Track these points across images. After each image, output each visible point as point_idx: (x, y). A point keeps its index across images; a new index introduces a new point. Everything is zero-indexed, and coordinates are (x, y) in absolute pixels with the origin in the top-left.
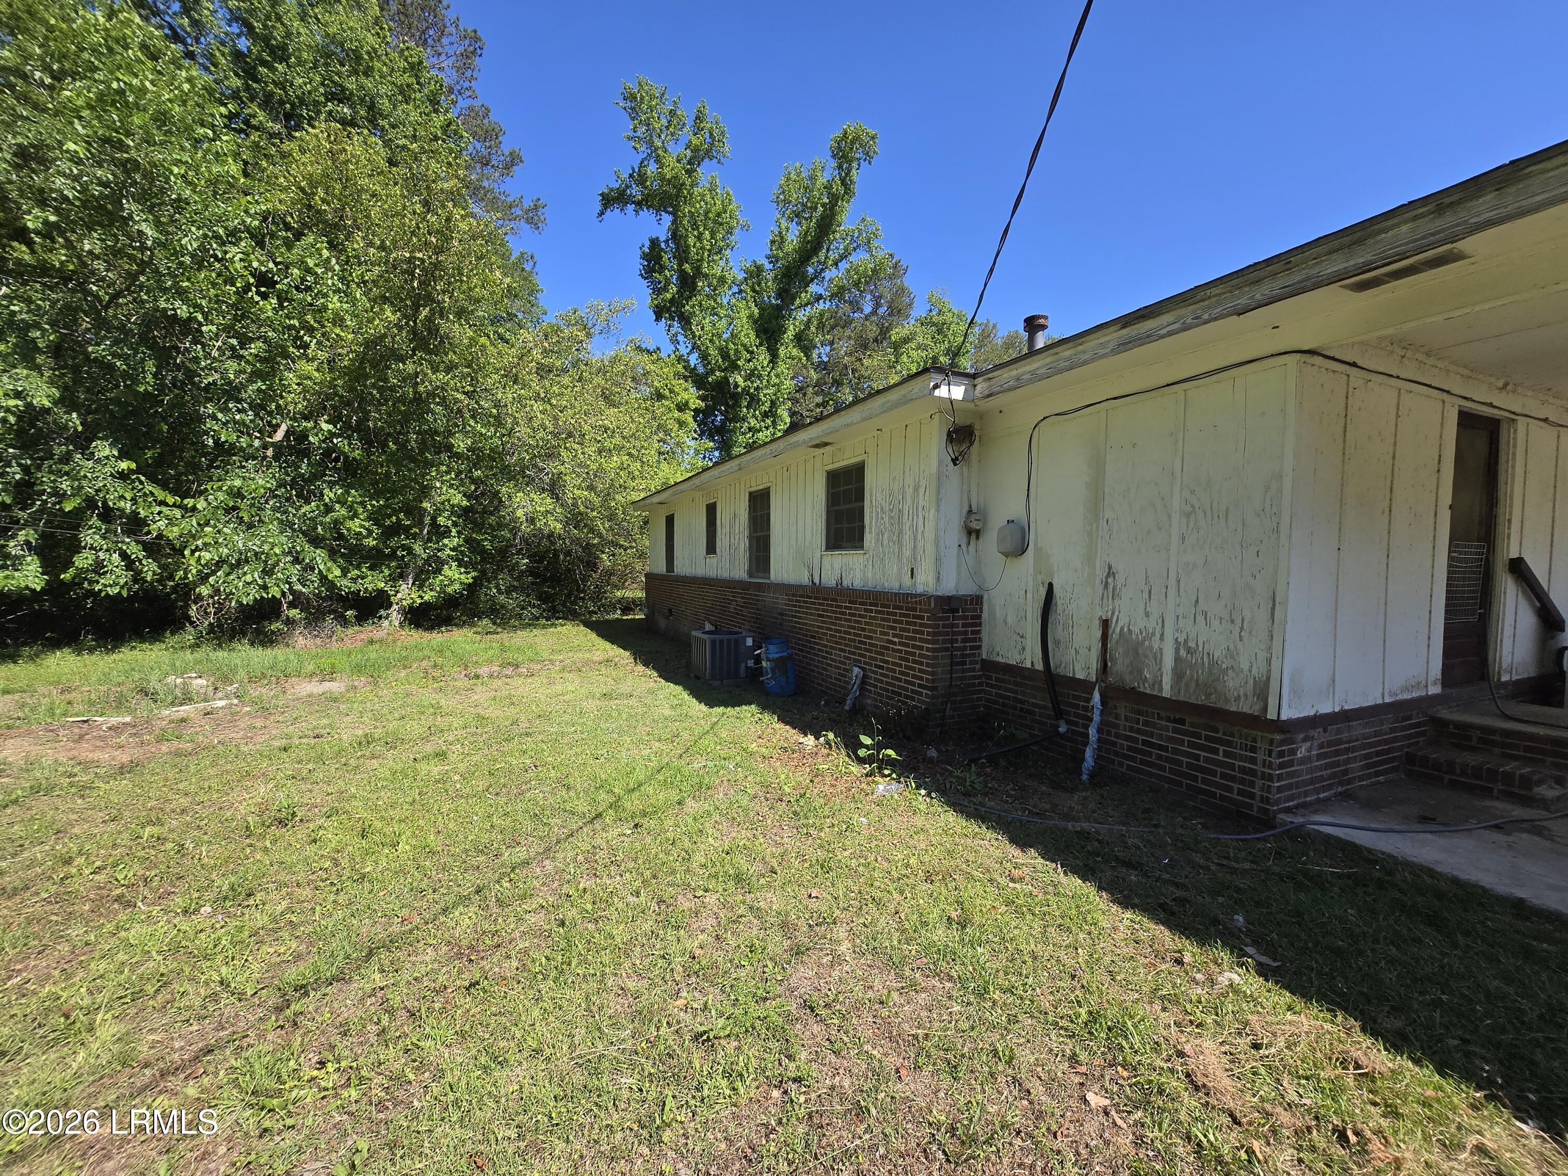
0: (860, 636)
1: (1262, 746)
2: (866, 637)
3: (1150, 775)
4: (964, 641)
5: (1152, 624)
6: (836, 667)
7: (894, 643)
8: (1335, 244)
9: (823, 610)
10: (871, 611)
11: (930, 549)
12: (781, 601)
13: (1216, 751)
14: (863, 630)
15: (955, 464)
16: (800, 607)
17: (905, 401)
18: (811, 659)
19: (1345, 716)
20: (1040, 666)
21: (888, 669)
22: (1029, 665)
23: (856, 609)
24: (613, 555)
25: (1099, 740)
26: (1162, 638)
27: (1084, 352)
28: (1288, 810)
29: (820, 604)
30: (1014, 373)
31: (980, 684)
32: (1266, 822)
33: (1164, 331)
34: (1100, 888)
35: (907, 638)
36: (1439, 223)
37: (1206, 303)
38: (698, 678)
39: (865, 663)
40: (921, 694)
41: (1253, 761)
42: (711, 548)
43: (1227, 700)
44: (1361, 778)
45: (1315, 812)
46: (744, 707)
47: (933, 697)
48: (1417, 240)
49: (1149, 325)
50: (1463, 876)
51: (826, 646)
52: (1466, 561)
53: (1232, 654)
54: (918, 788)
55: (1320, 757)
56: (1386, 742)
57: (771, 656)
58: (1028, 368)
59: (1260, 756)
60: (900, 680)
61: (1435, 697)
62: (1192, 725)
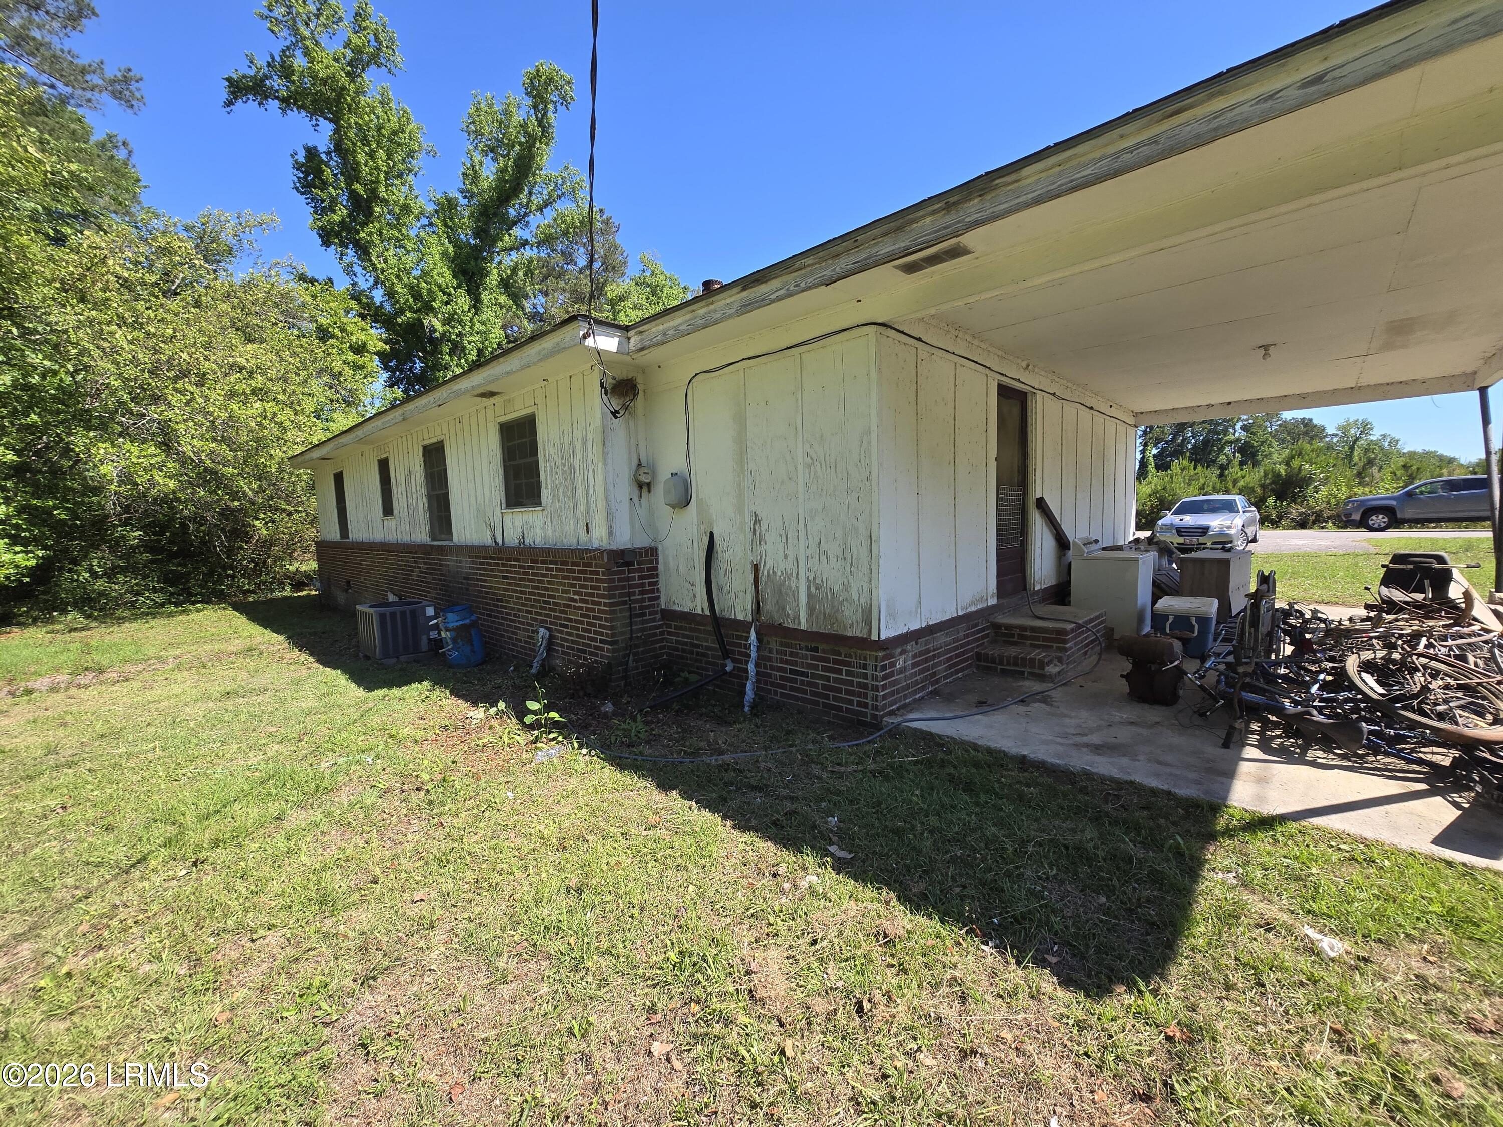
0: (543, 595)
1: (870, 663)
2: (550, 596)
3: (797, 699)
4: (642, 593)
5: (790, 565)
6: (525, 630)
7: (575, 600)
8: (885, 228)
9: (507, 572)
10: (551, 569)
11: (601, 505)
12: (465, 564)
13: (839, 672)
14: (546, 589)
15: (616, 417)
16: (485, 569)
17: (558, 350)
18: (500, 624)
19: (930, 630)
20: (707, 612)
21: (573, 628)
22: (700, 612)
23: (538, 568)
24: (273, 522)
25: (757, 673)
26: (797, 578)
27: (715, 311)
28: (892, 713)
29: (504, 565)
30: (661, 327)
31: (662, 633)
32: (876, 725)
33: (773, 296)
34: (725, 818)
35: (587, 594)
36: (950, 219)
37: (803, 272)
38: (367, 657)
39: (551, 623)
40: (602, 649)
41: (865, 676)
42: (388, 510)
43: (845, 627)
44: (946, 677)
45: (911, 711)
46: (414, 686)
47: (614, 651)
48: (936, 232)
49: (763, 289)
50: (993, 745)
51: (512, 609)
52: (1010, 501)
53: (846, 587)
54: (581, 747)
55: (914, 665)
56: (962, 646)
57: (450, 625)
58: (672, 323)
59: (869, 672)
60: (583, 637)
61: (993, 606)
62: (824, 651)
